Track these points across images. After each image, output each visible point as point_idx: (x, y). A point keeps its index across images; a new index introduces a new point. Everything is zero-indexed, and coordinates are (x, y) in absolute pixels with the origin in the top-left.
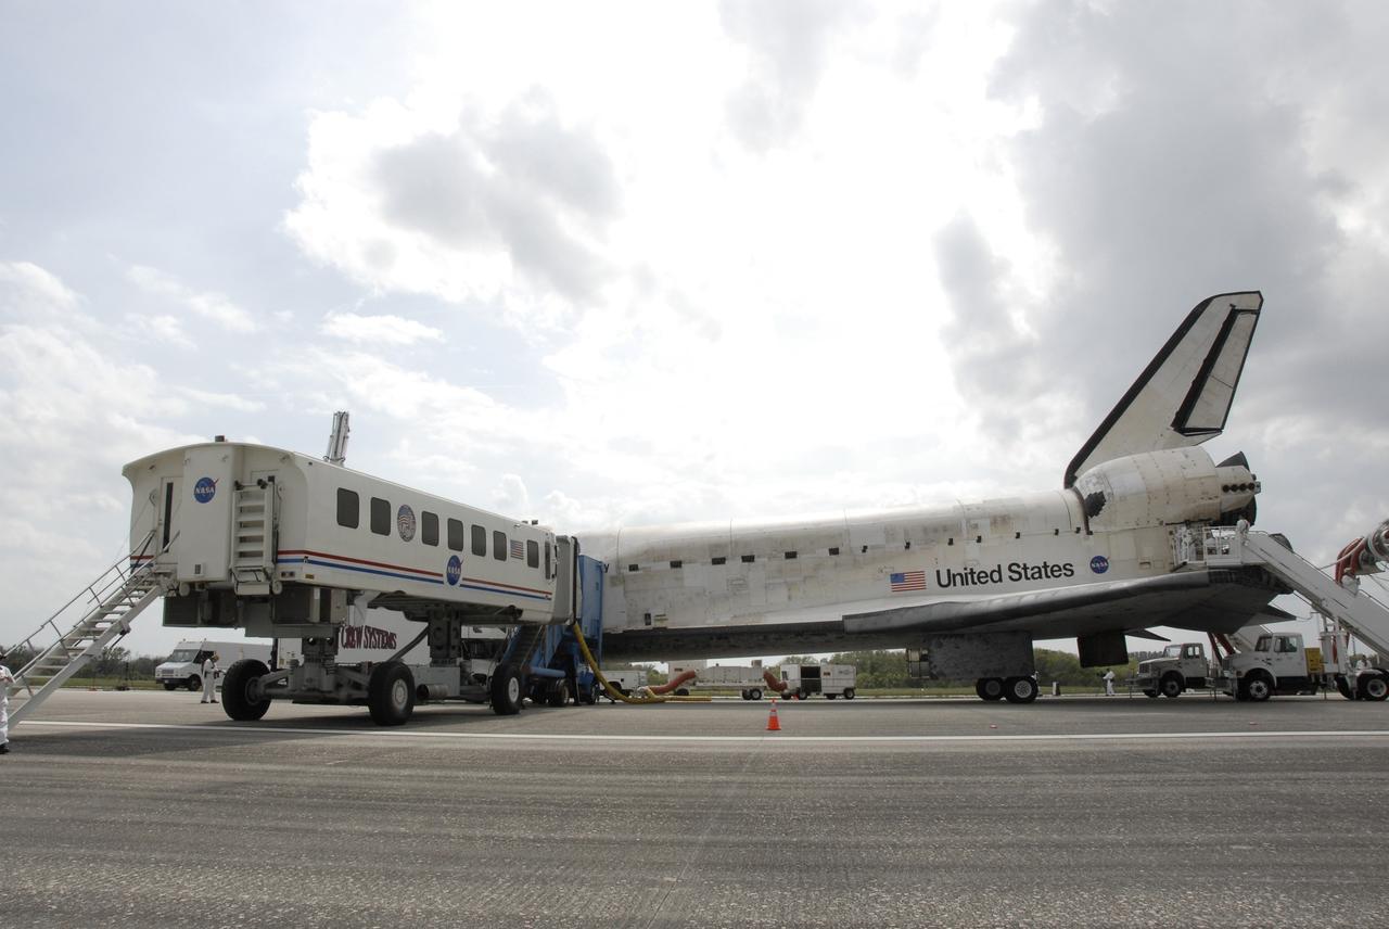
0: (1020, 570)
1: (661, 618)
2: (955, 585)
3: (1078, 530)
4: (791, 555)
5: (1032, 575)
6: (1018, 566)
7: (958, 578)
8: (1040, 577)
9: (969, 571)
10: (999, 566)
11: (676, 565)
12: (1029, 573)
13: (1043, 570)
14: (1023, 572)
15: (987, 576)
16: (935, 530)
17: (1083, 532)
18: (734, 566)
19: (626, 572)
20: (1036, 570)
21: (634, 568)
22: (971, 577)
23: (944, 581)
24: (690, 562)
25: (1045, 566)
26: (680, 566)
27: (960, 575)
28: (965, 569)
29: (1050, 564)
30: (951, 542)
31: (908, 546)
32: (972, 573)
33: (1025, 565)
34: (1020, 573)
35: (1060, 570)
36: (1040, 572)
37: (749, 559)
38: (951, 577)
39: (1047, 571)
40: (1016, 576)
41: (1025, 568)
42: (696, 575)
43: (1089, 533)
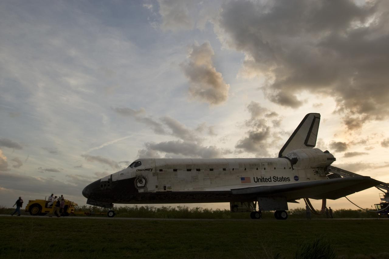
0: (276, 178)
1: (170, 188)
2: (259, 182)
3: (290, 168)
4: (211, 170)
5: (279, 180)
6: (276, 177)
7: (260, 180)
8: (281, 181)
9: (262, 178)
10: (270, 177)
11: (175, 170)
12: (279, 179)
13: (282, 179)
14: (277, 179)
15: (267, 180)
16: (253, 165)
17: (291, 169)
18: (194, 172)
19: (158, 171)
20: (280, 179)
21: (161, 170)
22: (263, 180)
23: (256, 181)
24: (180, 170)
25: (283, 178)
26: (177, 171)
27: (260, 179)
28: (261, 177)
29: (284, 177)
30: (257, 169)
31: (245, 169)
32: (263, 178)
33: (277, 177)
34: (276, 179)
35: (286, 179)
36: (281, 179)
37: (198, 170)
38: (258, 179)
39: (283, 179)
40: (275, 180)
41: (277, 178)
42: (182, 174)
43: (293, 169)
